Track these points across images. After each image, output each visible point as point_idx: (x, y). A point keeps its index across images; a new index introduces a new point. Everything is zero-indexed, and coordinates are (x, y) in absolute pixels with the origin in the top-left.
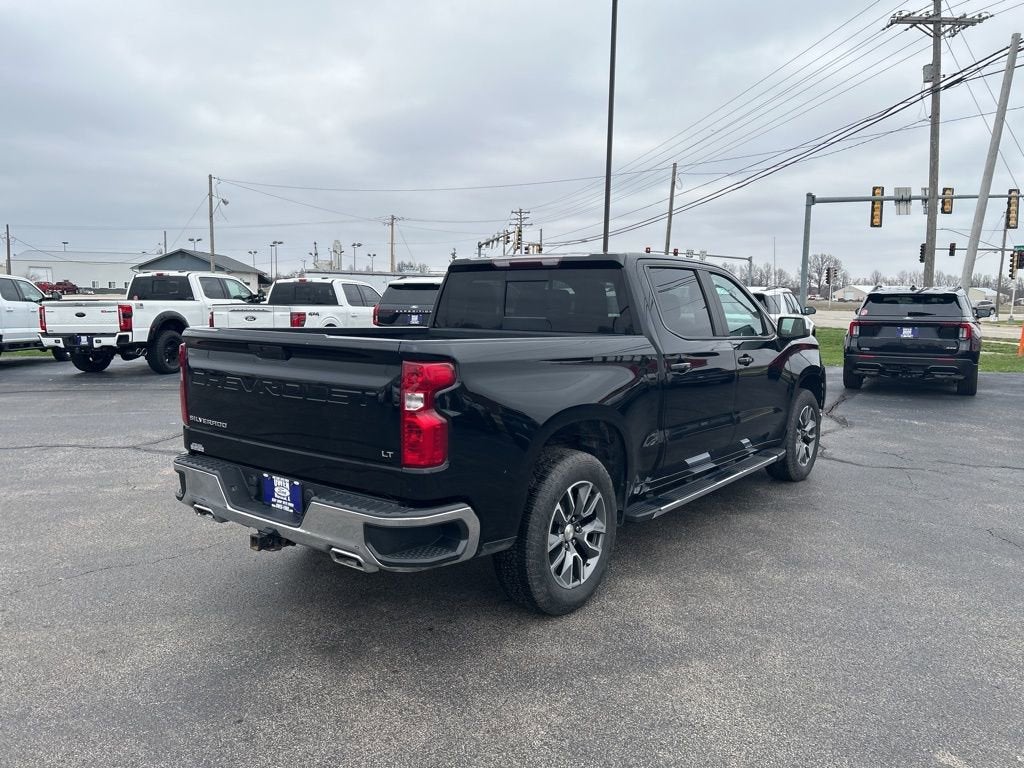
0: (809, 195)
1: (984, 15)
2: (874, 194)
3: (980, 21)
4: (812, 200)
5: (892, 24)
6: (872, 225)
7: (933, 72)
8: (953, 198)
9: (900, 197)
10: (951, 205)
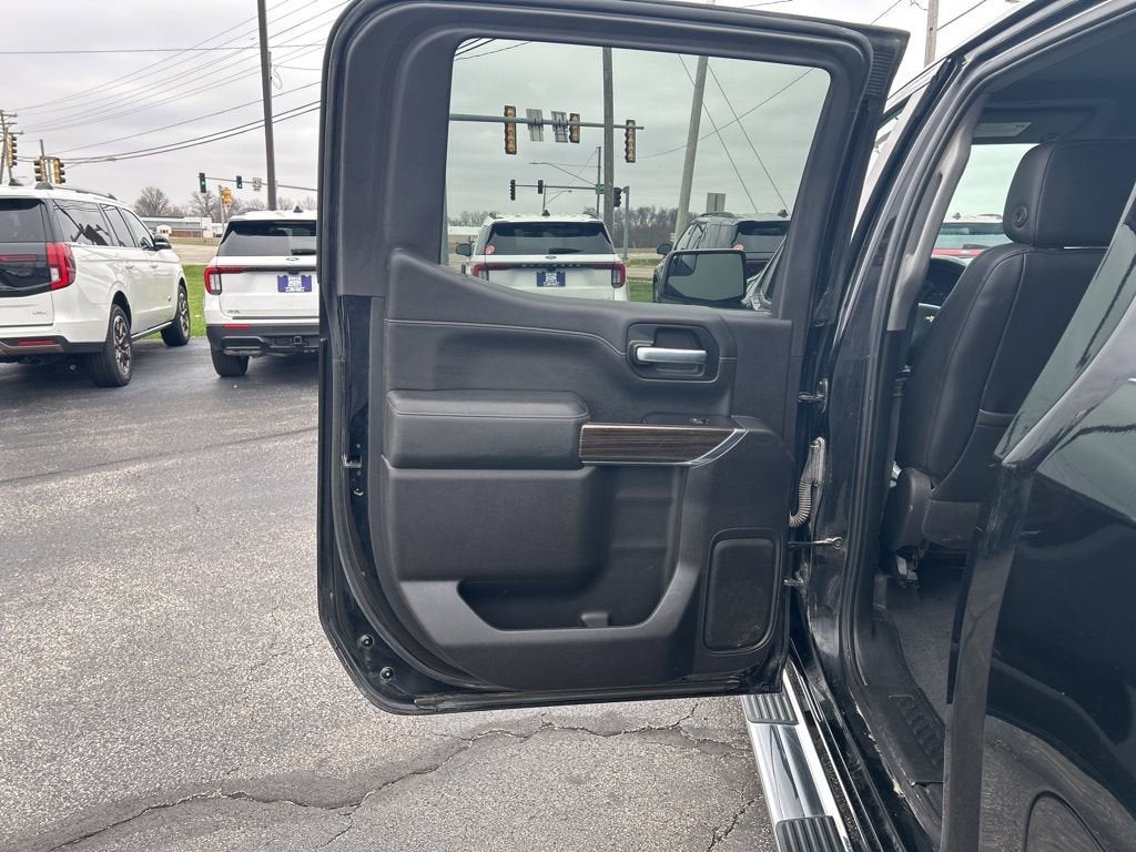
2: (506, 114)
6: (508, 152)
8: (579, 125)
9: (532, 120)
10: (578, 133)
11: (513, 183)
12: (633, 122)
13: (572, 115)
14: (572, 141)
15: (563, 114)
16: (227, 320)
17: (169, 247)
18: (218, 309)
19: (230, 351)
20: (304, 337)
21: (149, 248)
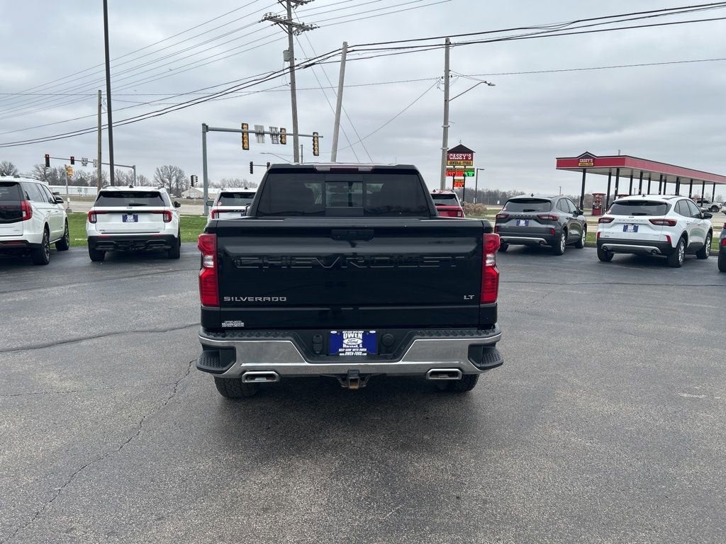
0: (204, 125)
1: (314, 26)
2: (243, 128)
3: (312, 29)
4: (206, 128)
5: (265, 19)
6: (244, 148)
7: (289, 55)
8: (285, 135)
9: (258, 131)
10: (285, 139)
11: (251, 164)
12: (317, 133)
13: (281, 129)
14: (282, 143)
15: (276, 128)
16: (99, 234)
17: (62, 202)
18: (94, 230)
19: (99, 248)
20: (134, 241)
21: (53, 203)
